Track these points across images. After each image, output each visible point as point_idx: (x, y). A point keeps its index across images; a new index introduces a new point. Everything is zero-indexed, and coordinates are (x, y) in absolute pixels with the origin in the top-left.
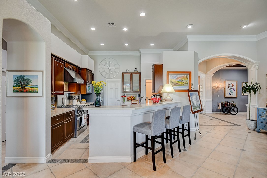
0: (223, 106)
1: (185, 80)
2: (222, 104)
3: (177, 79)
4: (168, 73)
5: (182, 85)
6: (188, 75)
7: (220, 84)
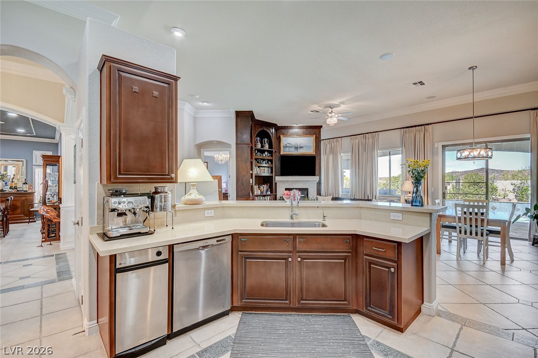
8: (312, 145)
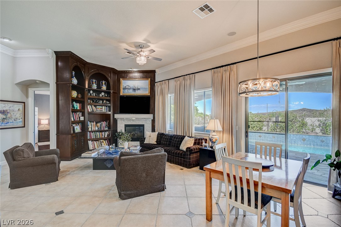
8: (148, 87)
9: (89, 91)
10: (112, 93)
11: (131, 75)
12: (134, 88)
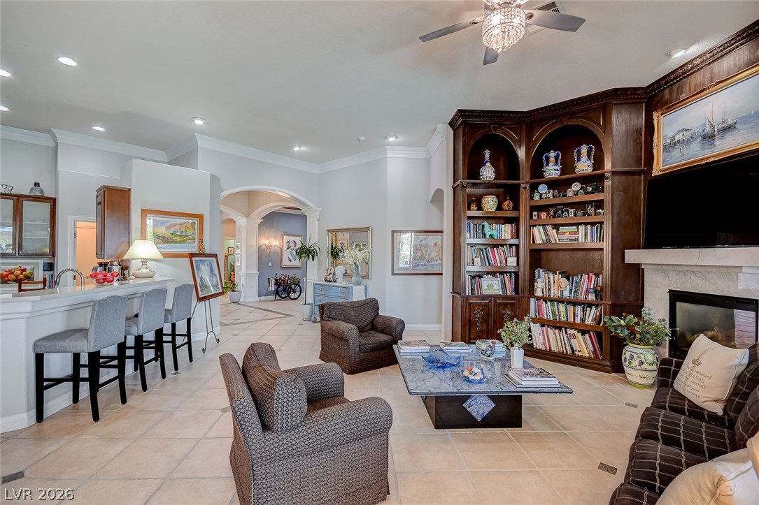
0: (277, 283)
1: (190, 232)
2: (276, 280)
3: (168, 228)
4: (145, 212)
5: (181, 242)
6: (196, 221)
7: (272, 241)
9: (534, 188)
10: (607, 178)
11: (698, 79)
12: (708, 129)
